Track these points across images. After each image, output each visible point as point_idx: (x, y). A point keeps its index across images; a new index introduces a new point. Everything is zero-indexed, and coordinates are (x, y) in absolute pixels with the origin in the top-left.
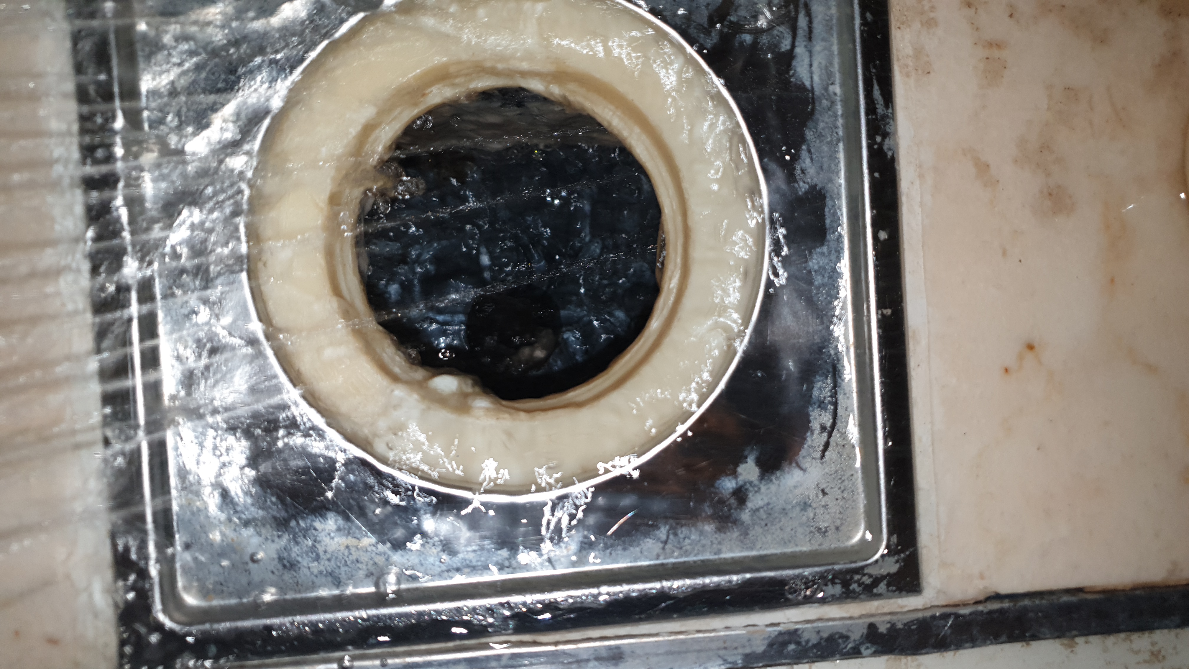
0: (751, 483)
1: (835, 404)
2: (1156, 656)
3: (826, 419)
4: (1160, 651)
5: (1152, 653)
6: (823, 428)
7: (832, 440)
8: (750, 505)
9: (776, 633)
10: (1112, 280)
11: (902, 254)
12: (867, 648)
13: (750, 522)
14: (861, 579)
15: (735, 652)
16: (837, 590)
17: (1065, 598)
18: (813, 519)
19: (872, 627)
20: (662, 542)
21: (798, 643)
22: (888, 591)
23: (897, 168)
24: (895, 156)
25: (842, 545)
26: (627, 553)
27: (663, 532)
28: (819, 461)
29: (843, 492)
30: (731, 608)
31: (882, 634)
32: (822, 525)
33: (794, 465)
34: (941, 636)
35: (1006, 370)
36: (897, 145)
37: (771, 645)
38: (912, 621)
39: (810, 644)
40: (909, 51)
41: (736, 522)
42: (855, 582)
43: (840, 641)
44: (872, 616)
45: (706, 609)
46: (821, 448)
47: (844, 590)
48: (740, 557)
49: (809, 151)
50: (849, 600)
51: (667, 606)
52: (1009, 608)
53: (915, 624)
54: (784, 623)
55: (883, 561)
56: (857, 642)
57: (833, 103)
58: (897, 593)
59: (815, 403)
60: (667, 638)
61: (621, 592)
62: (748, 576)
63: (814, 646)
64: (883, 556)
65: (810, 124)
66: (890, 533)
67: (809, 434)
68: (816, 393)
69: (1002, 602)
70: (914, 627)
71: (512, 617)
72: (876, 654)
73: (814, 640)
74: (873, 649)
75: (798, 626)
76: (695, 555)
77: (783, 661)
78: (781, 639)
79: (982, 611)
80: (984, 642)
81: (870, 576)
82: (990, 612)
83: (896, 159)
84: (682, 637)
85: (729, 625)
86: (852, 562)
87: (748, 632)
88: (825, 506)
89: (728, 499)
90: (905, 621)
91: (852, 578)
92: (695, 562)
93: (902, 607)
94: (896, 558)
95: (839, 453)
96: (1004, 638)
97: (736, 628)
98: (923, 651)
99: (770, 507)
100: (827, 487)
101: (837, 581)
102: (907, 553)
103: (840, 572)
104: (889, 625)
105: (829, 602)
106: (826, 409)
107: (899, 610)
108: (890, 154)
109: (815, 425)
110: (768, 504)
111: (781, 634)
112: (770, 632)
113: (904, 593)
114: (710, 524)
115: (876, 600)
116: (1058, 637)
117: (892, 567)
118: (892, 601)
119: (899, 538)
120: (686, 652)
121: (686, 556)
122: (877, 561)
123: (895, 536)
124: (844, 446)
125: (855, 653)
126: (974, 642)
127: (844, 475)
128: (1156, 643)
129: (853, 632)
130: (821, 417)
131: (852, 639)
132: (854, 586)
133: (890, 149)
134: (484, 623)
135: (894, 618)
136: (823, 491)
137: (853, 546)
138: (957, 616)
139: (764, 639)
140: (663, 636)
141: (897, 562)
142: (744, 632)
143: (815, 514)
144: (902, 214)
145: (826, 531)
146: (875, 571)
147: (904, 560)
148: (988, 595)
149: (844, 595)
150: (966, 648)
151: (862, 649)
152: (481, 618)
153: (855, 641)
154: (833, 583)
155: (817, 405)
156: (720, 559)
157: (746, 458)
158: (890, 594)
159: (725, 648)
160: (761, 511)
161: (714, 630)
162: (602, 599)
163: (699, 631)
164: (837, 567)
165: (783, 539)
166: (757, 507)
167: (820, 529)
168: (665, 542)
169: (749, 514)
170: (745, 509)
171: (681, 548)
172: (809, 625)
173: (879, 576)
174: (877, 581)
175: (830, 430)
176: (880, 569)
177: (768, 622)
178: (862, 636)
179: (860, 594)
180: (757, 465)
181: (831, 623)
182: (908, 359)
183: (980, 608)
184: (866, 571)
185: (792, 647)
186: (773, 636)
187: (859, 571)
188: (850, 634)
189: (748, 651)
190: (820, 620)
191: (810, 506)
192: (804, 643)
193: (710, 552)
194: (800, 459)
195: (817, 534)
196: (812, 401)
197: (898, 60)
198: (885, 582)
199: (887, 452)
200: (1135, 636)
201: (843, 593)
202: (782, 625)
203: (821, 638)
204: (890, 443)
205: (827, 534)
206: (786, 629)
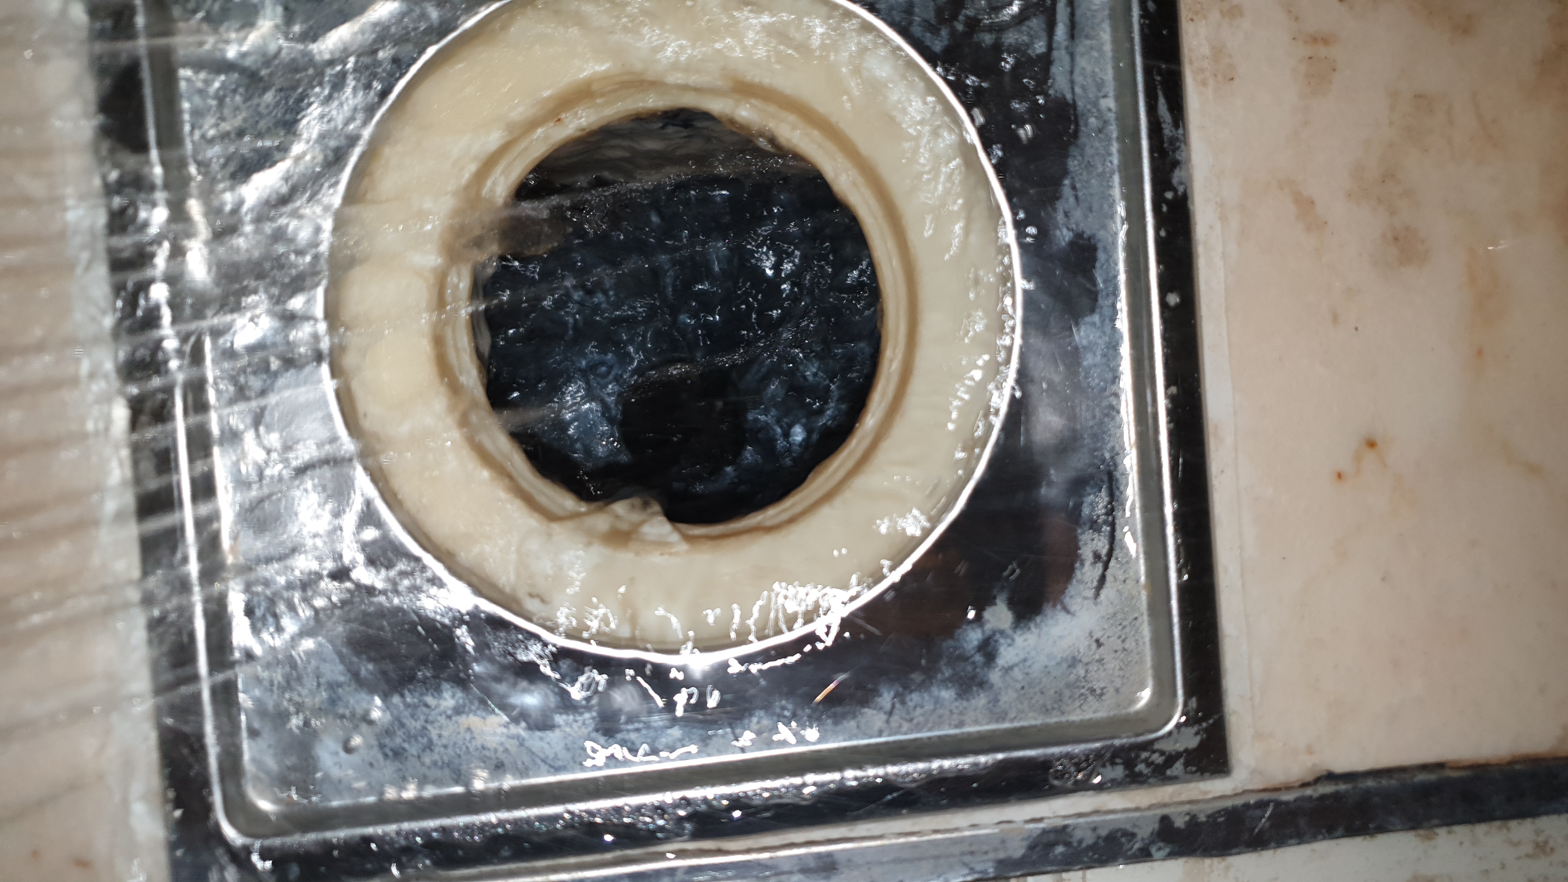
0: (1002, 633)
1: (1113, 525)
2: (1542, 848)
3: (1101, 545)
4: (1546, 842)
5: (1537, 845)
6: (1097, 556)
7: (1109, 573)
8: (1001, 661)
9: (1039, 832)
10: (1480, 353)
11: (1198, 323)
12: (1160, 849)
13: (1001, 685)
14: (1150, 757)
15: (986, 857)
16: (1119, 772)
17: (1421, 777)
18: (1084, 678)
19: (1165, 820)
20: (885, 713)
21: (1068, 844)
22: (1186, 773)
23: (1191, 207)
24: (1188, 191)
25: (1124, 712)
26: (839, 728)
27: (886, 698)
28: (1091, 602)
29: (1123, 641)
30: (978, 800)
31: (1179, 831)
32: (1097, 686)
33: (1059, 607)
34: (1257, 830)
35: (1339, 476)
36: (1190, 178)
37: (1032, 848)
38: (1219, 812)
39: (1084, 845)
40: (1206, 50)
41: (983, 684)
42: (1142, 761)
43: (1123, 840)
44: (1165, 805)
45: (945, 801)
46: (1095, 583)
47: (1127, 772)
48: (988, 731)
49: (1074, 188)
50: (1134, 786)
51: (893, 799)
52: (1347, 791)
53: (1222, 816)
54: (1049, 818)
55: (1179, 732)
56: (1146, 841)
57: (1106, 122)
58: (1198, 774)
59: (1085, 524)
60: (894, 841)
61: (832, 782)
62: (1000, 756)
63: (1090, 848)
64: (1178, 726)
65: (1073, 151)
66: (1188, 695)
67: (1077, 565)
68: (1086, 511)
69: (1337, 784)
70: (1221, 819)
71: (688, 818)
72: (1172, 855)
73: (1089, 840)
74: (1167, 850)
75: (1067, 822)
76: (930, 730)
77: (1049, 869)
78: (1045, 839)
79: (1311, 797)
80: (1314, 838)
81: (1162, 753)
82: (1323, 797)
83: (1189, 196)
84: (914, 839)
85: (975, 822)
86: (1138, 735)
87: (1001, 831)
88: (1100, 661)
89: (972, 656)
90: (1209, 812)
91: (1138, 756)
92: (929, 738)
93: (1206, 793)
94: (1196, 728)
95: (1118, 591)
96: (1340, 831)
97: (986, 826)
98: (1234, 851)
99: (1027, 664)
100: (1102, 636)
101: (1118, 761)
102: (1211, 721)
103: (1122, 748)
104: (1187, 818)
105: (1109, 788)
106: (1099, 531)
107: (1201, 797)
108: (1181, 189)
109: (1086, 553)
110: (1025, 660)
111: (1045, 832)
112: (1031, 830)
113: (1207, 775)
114: (947, 688)
115: (1172, 784)
116: (1413, 828)
117: (1191, 740)
118: (1192, 785)
119: (1199, 702)
120: (920, 859)
121: (919, 731)
122: (1170, 733)
123: (1194, 700)
124: (1124, 581)
125: (1144, 855)
126: (1302, 838)
127: (1125, 619)
128: (1542, 831)
129: (1140, 828)
130: (1095, 542)
131: (1139, 837)
132: (1141, 767)
133: (1181, 183)
134: (651, 826)
135: (1194, 808)
136: (1097, 641)
137: (1137, 713)
138: (1278, 804)
139: (1023, 839)
140: (890, 839)
141: (1197, 733)
142: (996, 831)
143: (1087, 671)
144: (1198, 269)
145: (1101, 695)
146: (1169, 747)
147: (1206, 730)
148: (1318, 775)
149: (1128, 779)
150: (1289, 845)
151: (1153, 850)
152: (648, 820)
153: (1143, 839)
154: (1113, 764)
155: (1088, 526)
156: (963, 734)
157: (995, 598)
158: (1189, 776)
159: (972, 853)
160: (1016, 669)
161: (956, 829)
162: (806, 791)
163: (936, 831)
164: (1117, 742)
165: (1044, 705)
166: (1011, 663)
167: (1095, 690)
168: (890, 713)
169: (1000, 674)
170: (994, 668)
171: (911, 720)
172: (1081, 820)
173: (1174, 753)
174: (1171, 759)
175: (1105, 560)
176: (1175, 743)
177: (1028, 817)
178: (1152, 833)
179: (1149, 778)
180: (1010, 609)
181: (1111, 817)
182: (1208, 463)
183: (1308, 792)
184: (1157, 746)
185: (1060, 849)
186: (1035, 835)
187: (1147, 746)
188: (1136, 830)
189: (1002, 855)
190: (1096, 812)
191: (1080, 661)
192: (1075, 844)
193: (950, 725)
194: (1067, 600)
195: (1091, 698)
196: (1081, 522)
197: (1191, 63)
198: (1182, 760)
199: (1182, 588)
200: (1513, 824)
201: (1127, 776)
202: (1046, 821)
203: (1099, 838)
204: (1186, 577)
205: (1103, 698)
206: (1051, 826)
